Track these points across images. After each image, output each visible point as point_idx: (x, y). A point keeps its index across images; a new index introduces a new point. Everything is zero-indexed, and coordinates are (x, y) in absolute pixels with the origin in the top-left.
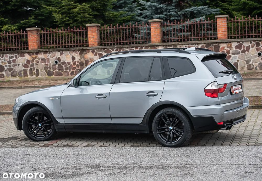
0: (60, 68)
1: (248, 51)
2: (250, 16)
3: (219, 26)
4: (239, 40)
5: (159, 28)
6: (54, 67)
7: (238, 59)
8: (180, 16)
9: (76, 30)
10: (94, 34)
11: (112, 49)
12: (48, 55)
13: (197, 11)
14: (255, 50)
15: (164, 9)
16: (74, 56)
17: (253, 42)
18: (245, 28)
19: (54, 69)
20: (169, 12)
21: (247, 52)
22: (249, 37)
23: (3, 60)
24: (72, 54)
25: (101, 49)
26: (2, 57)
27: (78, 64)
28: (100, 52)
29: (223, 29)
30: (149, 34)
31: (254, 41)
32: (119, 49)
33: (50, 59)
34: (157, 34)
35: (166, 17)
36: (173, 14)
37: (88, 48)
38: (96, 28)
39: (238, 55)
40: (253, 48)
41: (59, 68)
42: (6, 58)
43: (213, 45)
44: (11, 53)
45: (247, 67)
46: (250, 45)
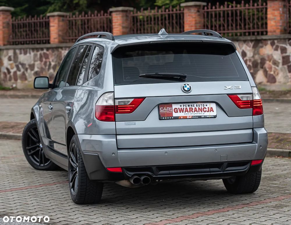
10: (276, 13)
16: (245, 50)
24: (242, 47)
25: (285, 39)
27: (251, 64)
28: (284, 45)
37: (264, 37)
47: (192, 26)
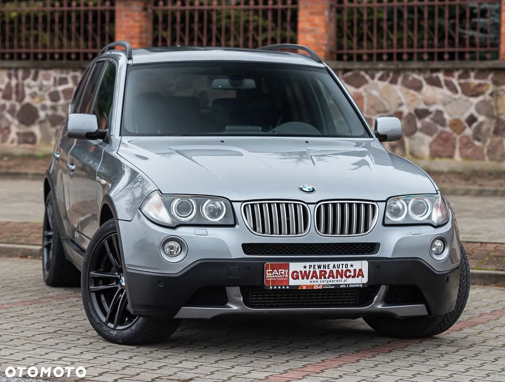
10: (317, 19)
11: (370, 72)
23: (36, 89)
26: (35, 79)
32: (391, 75)
42: (45, 83)
44: (62, 68)
47: (132, 38)
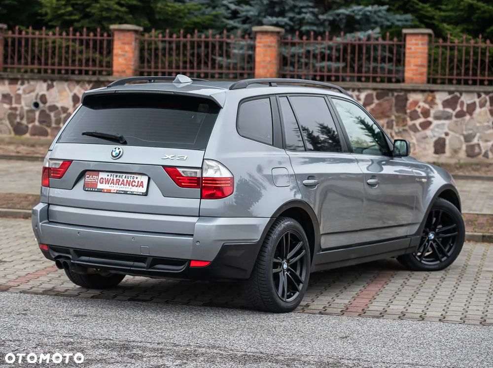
0: (45, 118)
1: (471, 114)
2: (480, 36)
3: (409, 53)
4: (452, 88)
5: (274, 47)
6: (31, 114)
7: (446, 130)
8: (322, 23)
9: (88, 35)
10: (127, 48)
12: (18, 86)
13: (362, 15)
14: (486, 113)
15: (288, 5)
16: (78, 94)
17: (483, 95)
18: (467, 62)
19: (30, 120)
20: (299, 13)
21: (468, 117)
22: (474, 83)
24: (74, 89)
29: (419, 61)
30: (251, 59)
31: (487, 93)
33: (23, 96)
34: (268, 59)
35: (292, 23)
36: (309, 18)
37: (110, 78)
38: (134, 36)
39: (447, 122)
40: (483, 109)
41: (42, 120)
43: (393, 95)
45: (467, 151)
46: (477, 100)
